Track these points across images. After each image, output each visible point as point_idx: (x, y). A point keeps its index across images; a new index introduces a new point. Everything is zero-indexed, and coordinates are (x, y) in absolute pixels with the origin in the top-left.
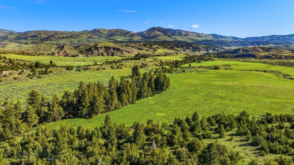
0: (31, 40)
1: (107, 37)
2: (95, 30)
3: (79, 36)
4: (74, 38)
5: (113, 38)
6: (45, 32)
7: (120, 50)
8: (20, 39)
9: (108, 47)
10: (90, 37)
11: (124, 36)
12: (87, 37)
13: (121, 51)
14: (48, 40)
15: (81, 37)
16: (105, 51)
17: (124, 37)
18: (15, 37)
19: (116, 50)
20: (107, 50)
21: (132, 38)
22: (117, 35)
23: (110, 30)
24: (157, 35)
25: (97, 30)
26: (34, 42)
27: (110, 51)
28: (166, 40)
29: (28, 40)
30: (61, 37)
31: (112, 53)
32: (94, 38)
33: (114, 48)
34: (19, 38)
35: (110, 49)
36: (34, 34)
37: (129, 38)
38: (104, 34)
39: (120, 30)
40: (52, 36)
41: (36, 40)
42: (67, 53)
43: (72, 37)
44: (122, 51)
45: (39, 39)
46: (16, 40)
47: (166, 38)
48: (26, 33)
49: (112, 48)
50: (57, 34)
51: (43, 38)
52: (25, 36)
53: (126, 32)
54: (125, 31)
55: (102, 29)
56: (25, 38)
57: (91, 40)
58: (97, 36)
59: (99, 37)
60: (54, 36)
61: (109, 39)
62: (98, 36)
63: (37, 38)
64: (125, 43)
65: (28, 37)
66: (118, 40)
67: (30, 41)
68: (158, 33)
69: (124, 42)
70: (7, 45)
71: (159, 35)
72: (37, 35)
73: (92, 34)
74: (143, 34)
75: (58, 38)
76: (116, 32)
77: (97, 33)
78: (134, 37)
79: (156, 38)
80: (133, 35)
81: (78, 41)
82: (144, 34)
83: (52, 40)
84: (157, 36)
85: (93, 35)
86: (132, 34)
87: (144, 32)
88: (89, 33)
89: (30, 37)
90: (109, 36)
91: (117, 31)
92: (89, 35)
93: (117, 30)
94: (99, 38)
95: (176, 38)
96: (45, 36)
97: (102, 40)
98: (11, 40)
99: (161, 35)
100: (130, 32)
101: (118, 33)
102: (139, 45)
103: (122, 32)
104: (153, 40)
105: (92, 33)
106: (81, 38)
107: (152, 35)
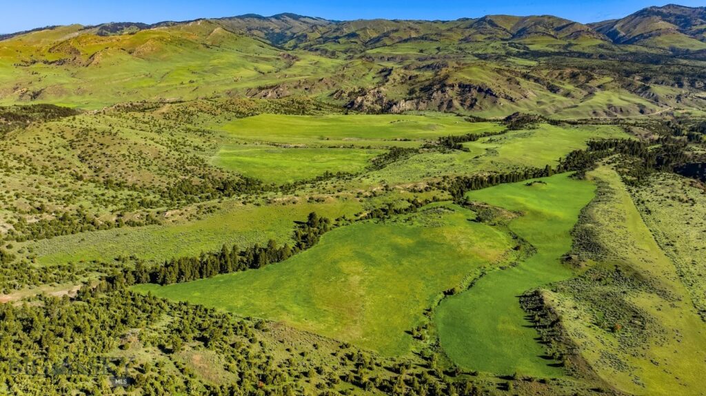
0: (345, 43)
1: (508, 38)
2: (483, 19)
3: (444, 36)
4: (432, 40)
5: (521, 41)
7: (491, 94)
8: (326, 40)
9: (466, 86)
10: (466, 40)
11: (553, 36)
12: (461, 38)
13: (495, 95)
14: (378, 44)
15: (448, 38)
16: (460, 95)
17: (553, 39)
18: (319, 35)
19: (483, 94)
20: (463, 91)
21: (573, 42)
22: (536, 33)
24: (654, 32)
25: (489, 19)
26: (349, 49)
27: (470, 95)
28: (678, 46)
29: (339, 43)
30: (406, 37)
31: (472, 99)
32: (476, 41)
33: (480, 88)
35: (470, 91)
36: (353, 29)
37: (566, 43)
38: (504, 30)
39: (550, 17)
40: (386, 35)
41: (353, 46)
42: (381, 95)
43: (426, 39)
44: (497, 97)
45: (359, 43)
46: (319, 43)
47: (680, 42)
49: (476, 89)
51: (368, 39)
52: (338, 34)
53: (565, 24)
54: (561, 20)
55: (502, 16)
57: (468, 46)
58: (484, 37)
59: (489, 38)
60: (392, 35)
61: (510, 45)
62: (488, 36)
63: (356, 40)
64: (545, 58)
65: (341, 37)
66: (533, 48)
67: (342, 48)
68: (663, 25)
69: (543, 56)
70: (298, 60)
71: (659, 33)
72: (357, 33)
73: (473, 31)
74: (613, 27)
75: (397, 40)
76: (535, 24)
77: (488, 26)
78: (580, 38)
79: (647, 41)
80: (577, 34)
81: (438, 49)
82: (615, 30)
83: (384, 45)
84: (650, 36)
85: (475, 33)
86: (579, 29)
87: (617, 21)
88: (467, 28)
89: (345, 36)
90: (514, 36)
91: (538, 21)
92: (467, 34)
93: (541, 19)
94: (488, 42)
96: (375, 35)
97: (493, 47)
99: (667, 31)
100: (573, 23)
101: (541, 28)
102: (560, 74)
103: (552, 24)
104: (632, 48)
105: (475, 28)
106: (447, 42)
107: (638, 31)
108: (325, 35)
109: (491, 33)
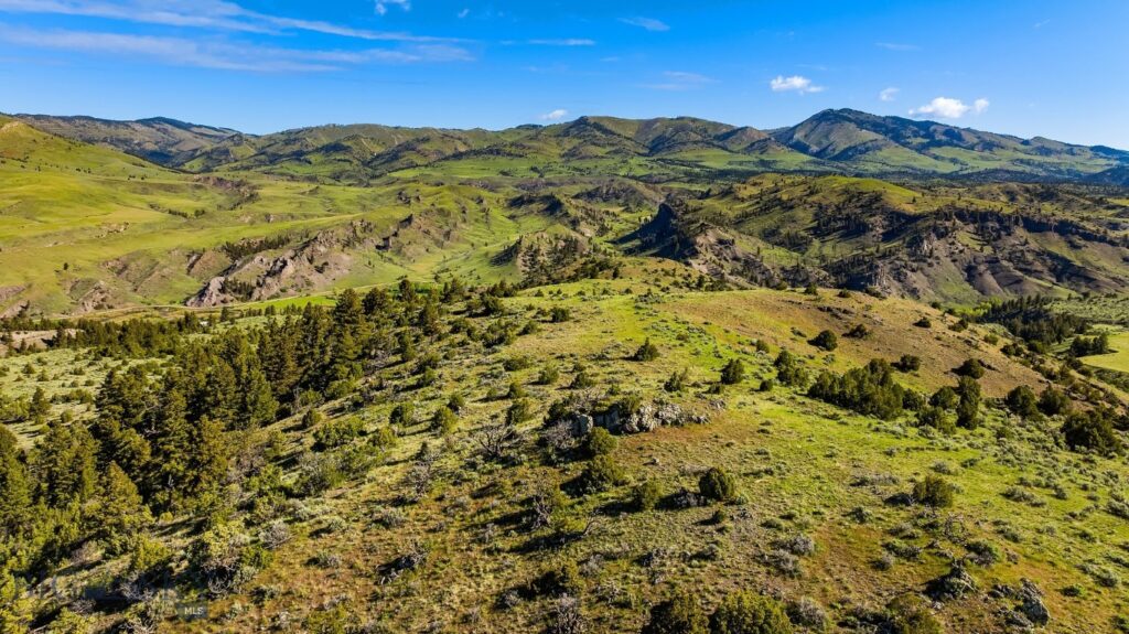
0: (322, 163)
1: (645, 151)
2: (582, 122)
4: (510, 154)
6: (371, 131)
8: (275, 159)
10: (574, 155)
14: (397, 164)
15: (539, 152)
18: (253, 152)
23: (648, 124)
29: (310, 163)
34: (274, 155)
36: (325, 141)
39: (694, 120)
40: (408, 147)
41: (347, 166)
45: (356, 162)
46: (262, 163)
48: (291, 137)
50: (426, 140)
51: (369, 157)
52: (296, 147)
53: (724, 130)
54: (716, 125)
56: (298, 156)
58: (601, 150)
60: (419, 147)
63: (347, 157)
65: (309, 153)
68: (868, 135)
72: (346, 144)
73: (576, 142)
76: (677, 130)
77: (598, 133)
78: (771, 151)
83: (412, 166)
84: (867, 149)
86: (757, 138)
89: (317, 150)
90: (653, 150)
91: (677, 126)
93: (681, 122)
95: (961, 159)
96: (378, 150)
98: (245, 164)
99: (886, 144)
100: (743, 129)
108: (270, 150)
109: (613, 145)
